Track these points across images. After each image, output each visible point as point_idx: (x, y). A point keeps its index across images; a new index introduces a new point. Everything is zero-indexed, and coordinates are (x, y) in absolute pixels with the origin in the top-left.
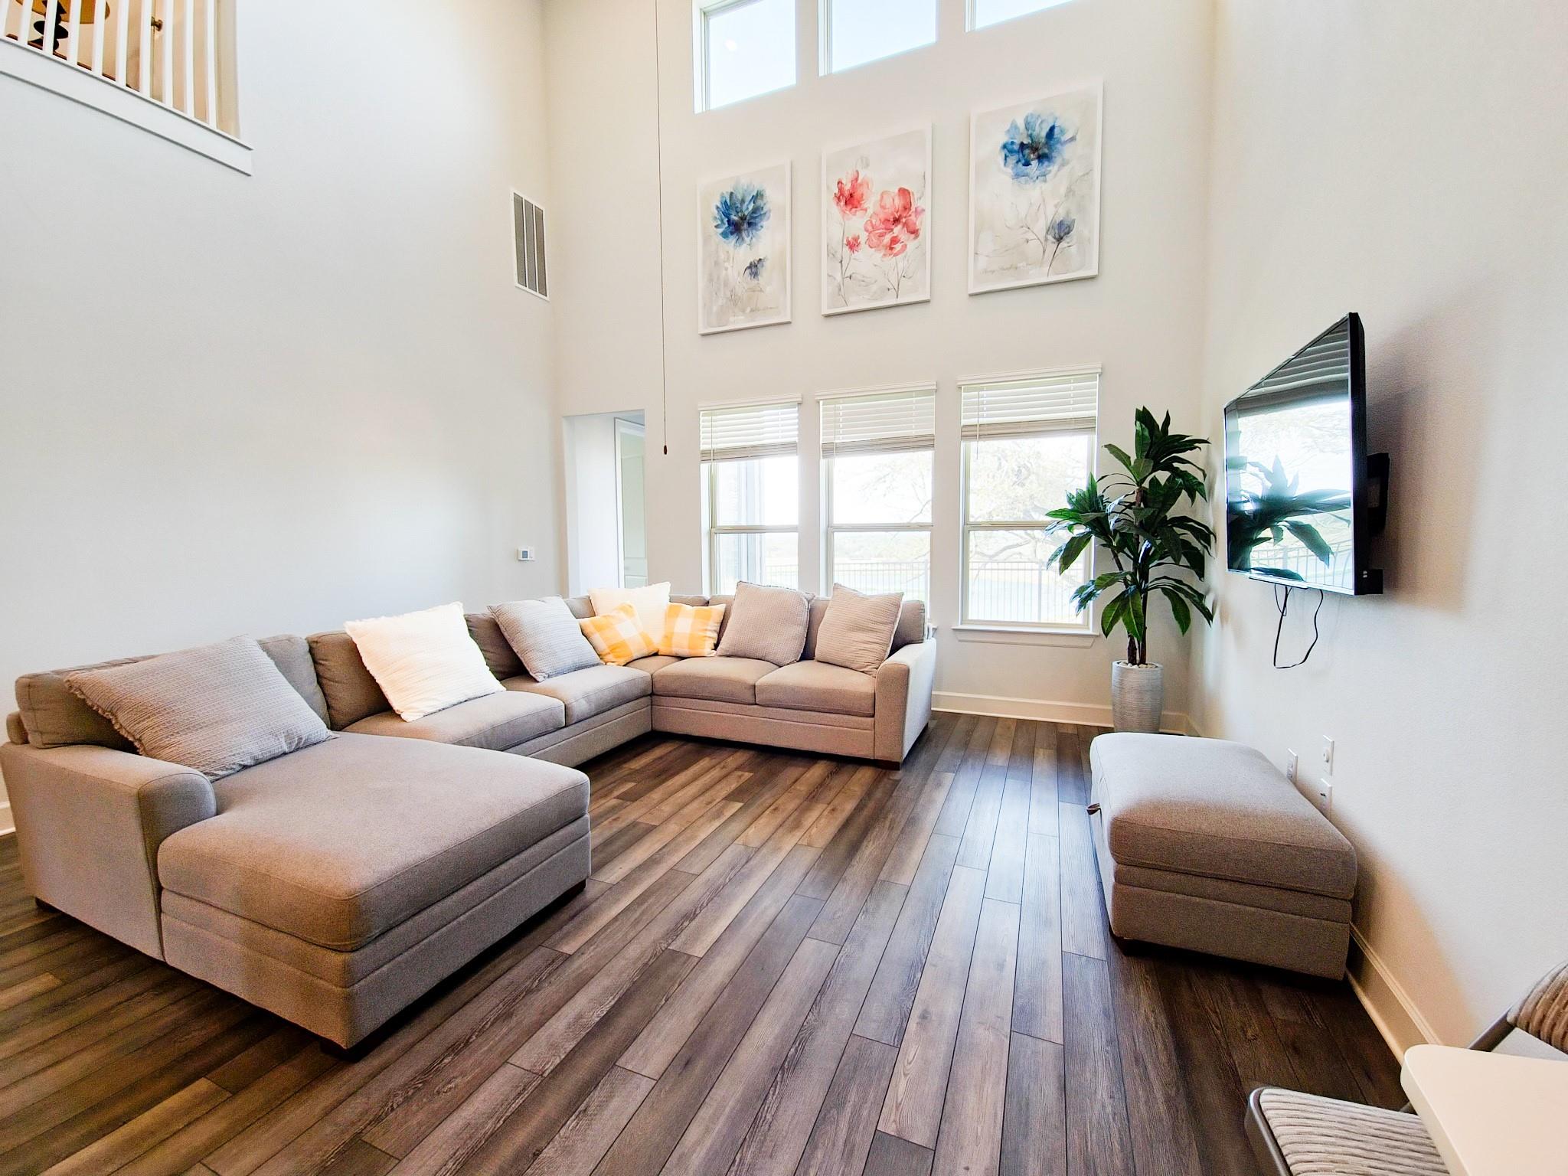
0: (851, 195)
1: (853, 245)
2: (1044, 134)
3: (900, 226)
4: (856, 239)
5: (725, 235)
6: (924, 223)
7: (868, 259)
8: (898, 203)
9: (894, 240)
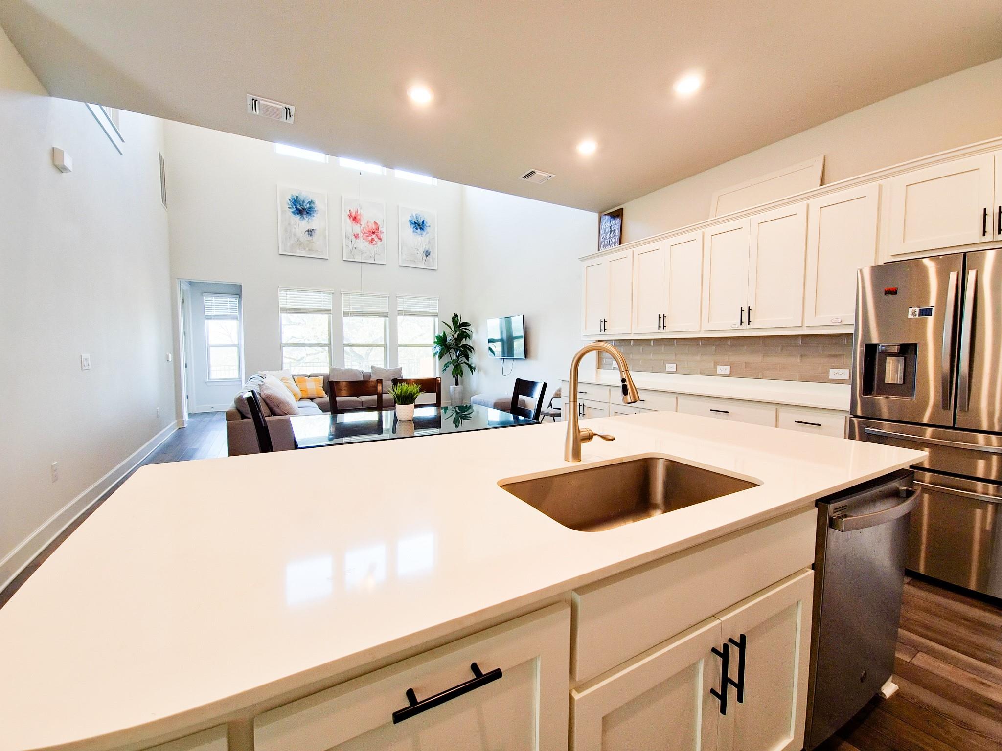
0: (355, 217)
1: (356, 236)
2: (421, 221)
3: (375, 235)
4: (358, 235)
5: (294, 213)
6: (383, 236)
7: (362, 244)
8: (374, 227)
9: (373, 240)
